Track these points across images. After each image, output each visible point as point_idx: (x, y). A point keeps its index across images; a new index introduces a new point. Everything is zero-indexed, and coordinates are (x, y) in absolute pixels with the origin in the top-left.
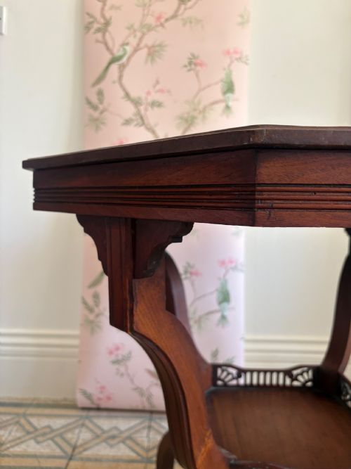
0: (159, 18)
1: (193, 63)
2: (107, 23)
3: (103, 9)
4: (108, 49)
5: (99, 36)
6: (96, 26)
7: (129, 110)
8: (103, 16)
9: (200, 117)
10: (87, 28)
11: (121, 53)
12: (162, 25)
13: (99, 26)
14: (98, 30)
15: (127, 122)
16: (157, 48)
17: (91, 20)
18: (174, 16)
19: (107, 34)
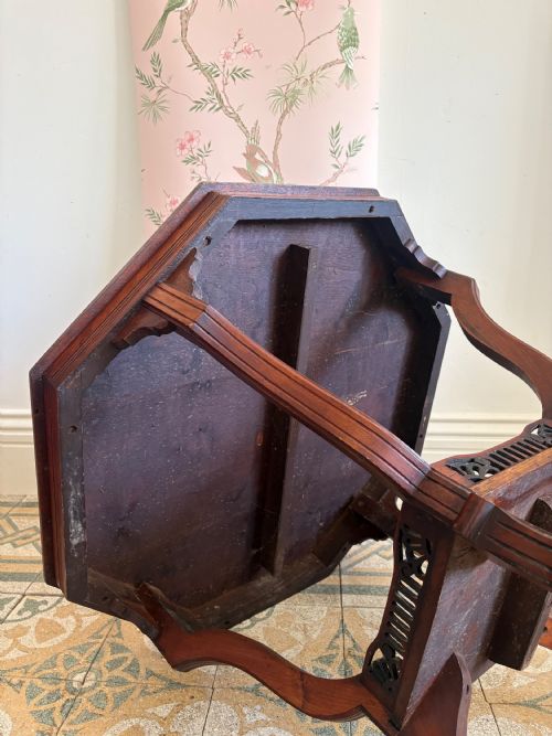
15: (199, 105)
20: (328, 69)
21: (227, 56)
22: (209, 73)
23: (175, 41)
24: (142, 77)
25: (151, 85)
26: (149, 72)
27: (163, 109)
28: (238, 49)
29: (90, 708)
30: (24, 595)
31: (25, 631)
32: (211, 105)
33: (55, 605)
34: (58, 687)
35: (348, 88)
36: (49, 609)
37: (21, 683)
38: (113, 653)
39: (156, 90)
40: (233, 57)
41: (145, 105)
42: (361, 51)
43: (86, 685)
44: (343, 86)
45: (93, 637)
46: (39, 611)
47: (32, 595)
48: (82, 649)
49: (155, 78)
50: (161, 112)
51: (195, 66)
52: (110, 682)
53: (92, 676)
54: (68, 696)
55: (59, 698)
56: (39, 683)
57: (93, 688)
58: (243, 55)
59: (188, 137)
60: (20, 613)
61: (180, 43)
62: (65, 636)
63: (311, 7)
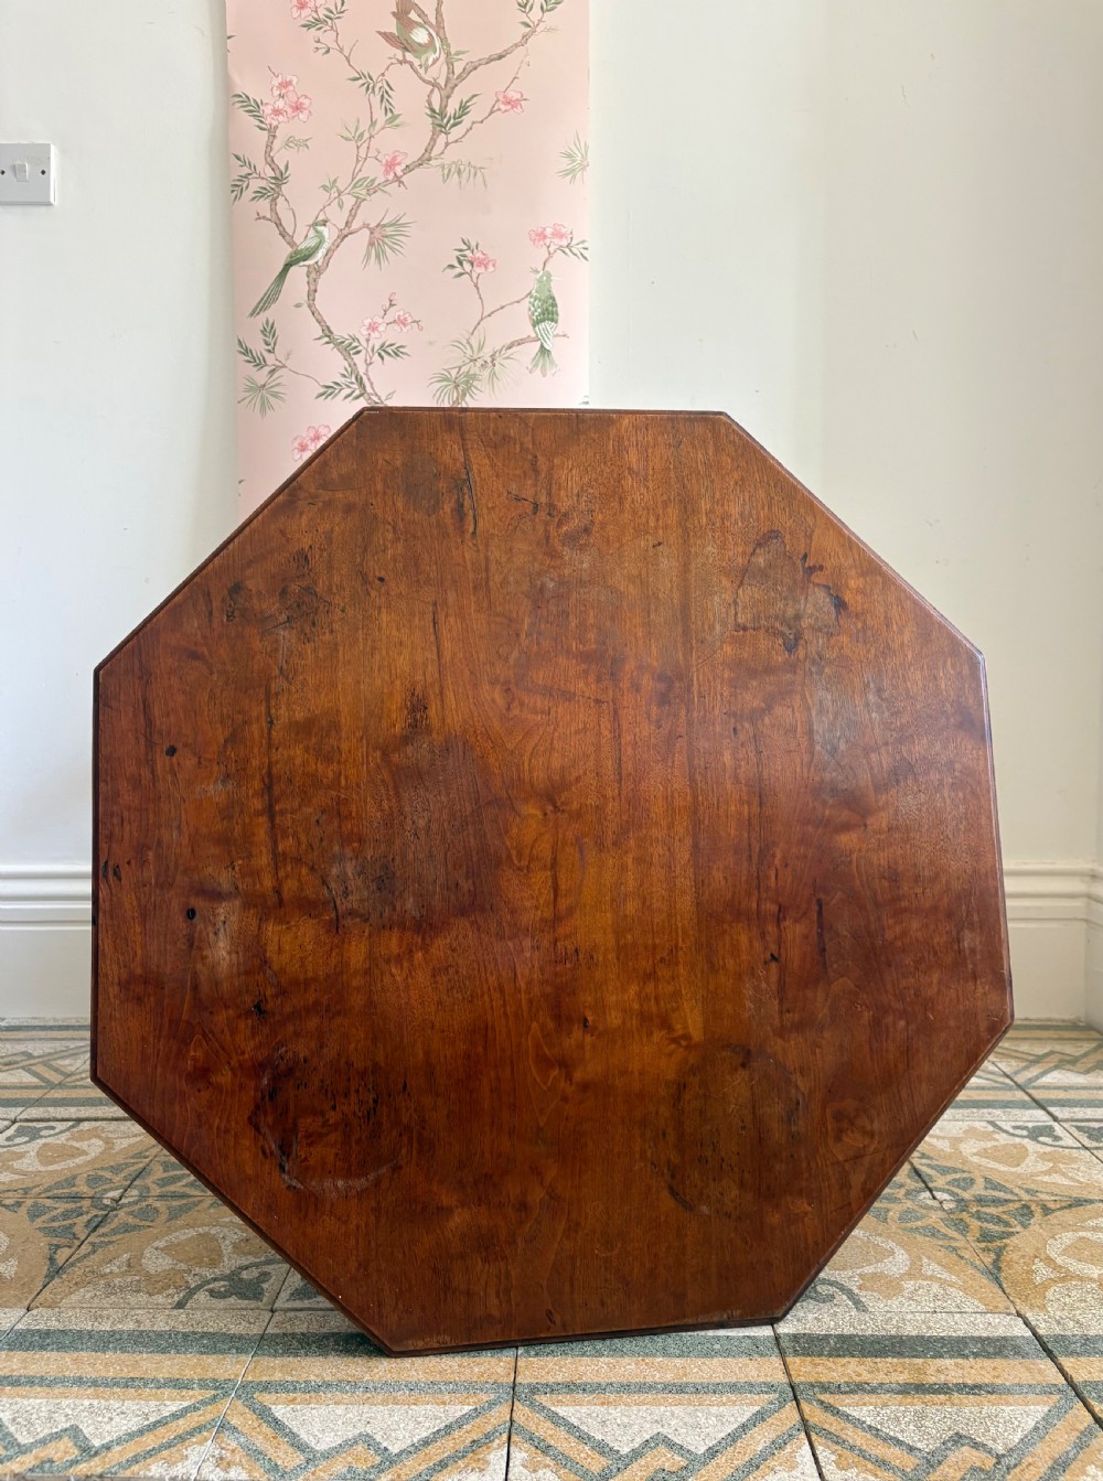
0: (390, 166)
1: (467, 260)
2: (280, 179)
3: (269, 147)
4: (283, 234)
5: (264, 206)
6: (255, 184)
7: (332, 365)
8: (271, 163)
9: (486, 373)
10: (238, 188)
11: (312, 243)
12: (398, 179)
13: (263, 184)
14: (261, 194)
16: (389, 230)
17: (246, 170)
18: (423, 161)
19: (280, 200)
20: (514, 349)
21: (373, 327)
22: (348, 349)
23: (298, 306)
24: (246, 352)
25: (259, 363)
26: (258, 346)
27: (275, 395)
28: (389, 318)
29: (131, 1220)
30: (14, 1122)
31: (21, 1156)
32: (348, 391)
33: (68, 1129)
34: (79, 1205)
35: (544, 375)
36: (56, 1134)
37: (19, 1204)
38: (165, 1171)
39: (267, 369)
40: (381, 328)
41: (250, 389)
42: (560, 328)
43: (124, 1201)
44: (538, 372)
45: (132, 1157)
46: (42, 1137)
47: (27, 1120)
48: (116, 1169)
49: (266, 354)
50: (271, 399)
51: (327, 339)
52: (162, 1197)
53: (135, 1192)
54: (95, 1212)
55: (82, 1214)
56: (49, 1203)
57: (136, 1203)
58: (396, 327)
59: (312, 434)
60: (8, 1139)
61: (305, 307)
62: (89, 1158)
63: (491, 269)
